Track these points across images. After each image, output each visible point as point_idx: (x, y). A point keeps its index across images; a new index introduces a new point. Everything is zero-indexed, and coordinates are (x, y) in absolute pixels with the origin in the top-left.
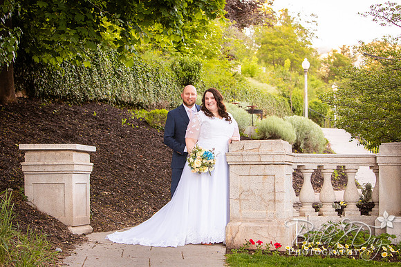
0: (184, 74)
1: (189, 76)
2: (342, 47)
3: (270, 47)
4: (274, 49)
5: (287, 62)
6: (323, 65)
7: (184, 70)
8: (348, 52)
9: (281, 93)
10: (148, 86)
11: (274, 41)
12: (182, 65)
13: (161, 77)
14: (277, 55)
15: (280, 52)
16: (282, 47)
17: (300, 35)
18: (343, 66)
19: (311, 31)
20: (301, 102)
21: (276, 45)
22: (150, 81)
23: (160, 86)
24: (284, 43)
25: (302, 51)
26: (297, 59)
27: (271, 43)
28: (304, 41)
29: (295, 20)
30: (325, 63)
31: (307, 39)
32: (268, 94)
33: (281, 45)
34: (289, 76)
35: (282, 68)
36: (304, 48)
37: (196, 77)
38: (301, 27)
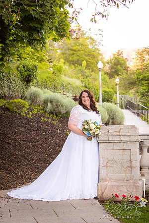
0: (26, 73)
1: (29, 75)
2: (117, 52)
3: (71, 52)
4: (73, 54)
5: (84, 63)
6: (107, 64)
7: (25, 71)
8: (122, 55)
9: (84, 85)
10: (4, 82)
11: (74, 48)
12: (24, 67)
13: (11, 76)
14: (75, 58)
15: (78, 56)
16: (79, 52)
17: (91, 44)
18: (120, 65)
19: (99, 41)
20: (97, 91)
21: (75, 51)
22: (5, 79)
23: (11, 82)
24: (80, 50)
25: (93, 55)
26: (90, 61)
27: (72, 50)
28: (94, 48)
29: (87, 34)
30: (108, 63)
31: (95, 46)
32: (76, 86)
33: (79, 51)
34: (86, 73)
35: (81, 67)
36: (94, 53)
37: (34, 76)
38: (91, 38)
